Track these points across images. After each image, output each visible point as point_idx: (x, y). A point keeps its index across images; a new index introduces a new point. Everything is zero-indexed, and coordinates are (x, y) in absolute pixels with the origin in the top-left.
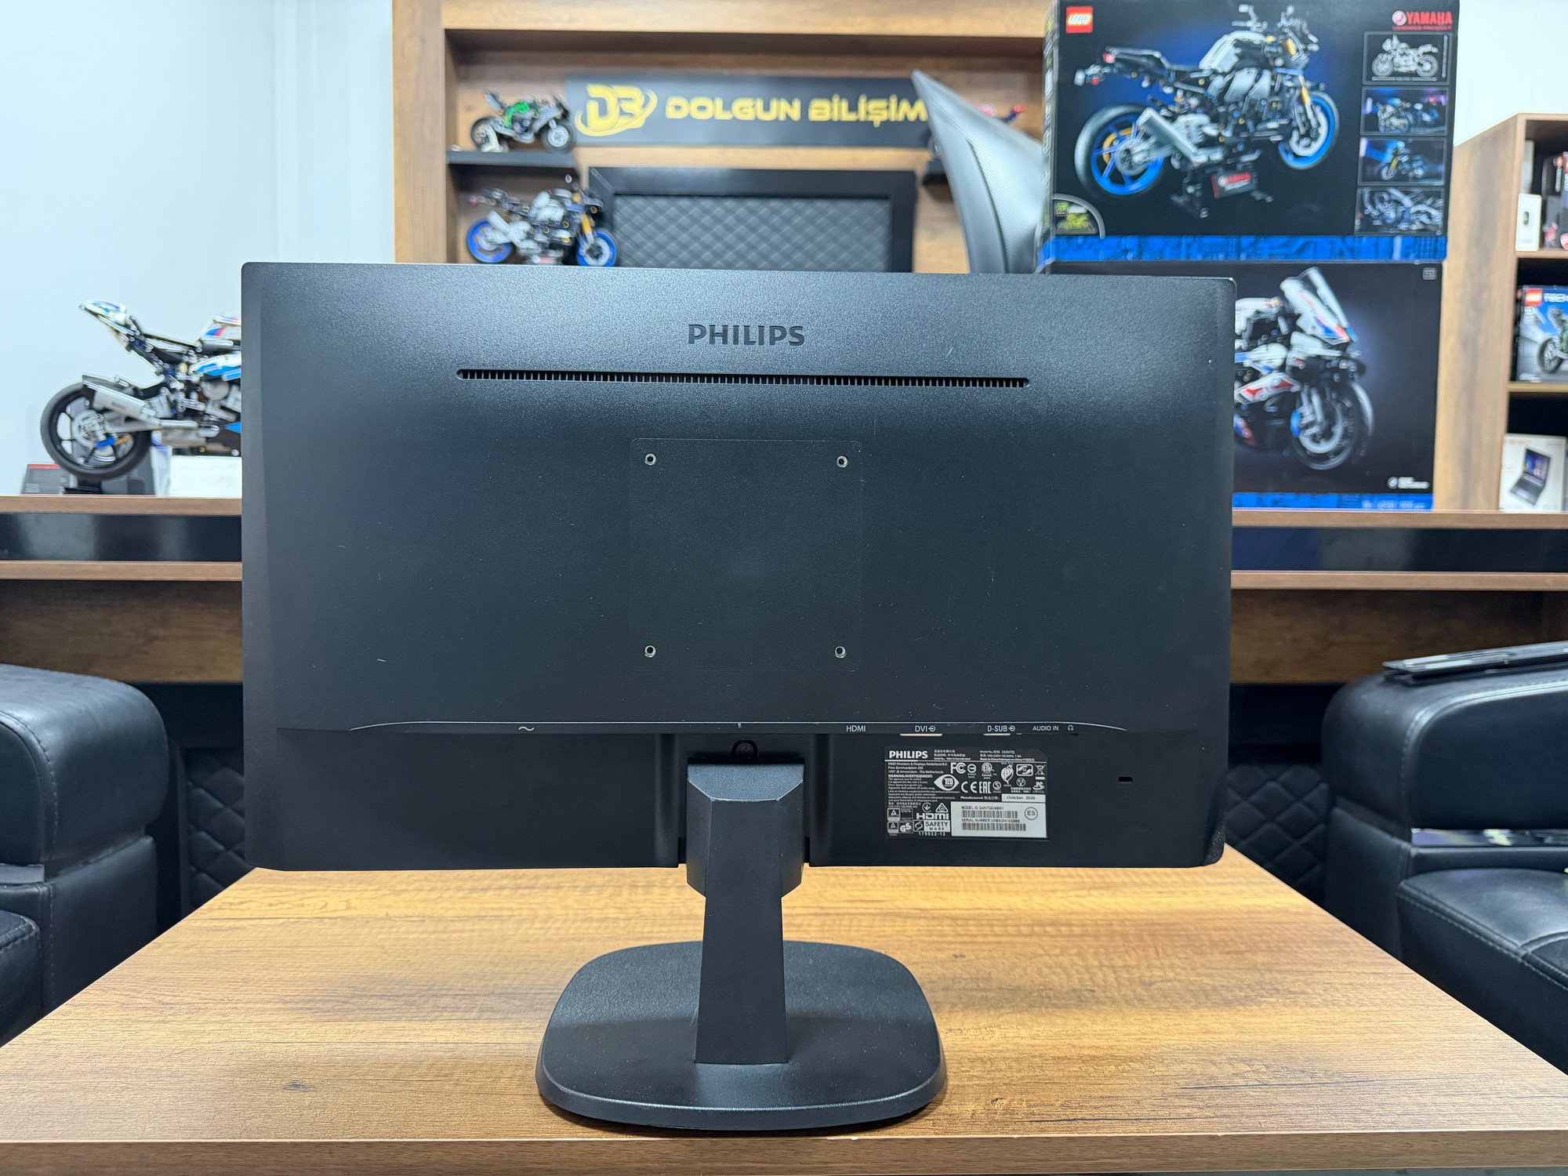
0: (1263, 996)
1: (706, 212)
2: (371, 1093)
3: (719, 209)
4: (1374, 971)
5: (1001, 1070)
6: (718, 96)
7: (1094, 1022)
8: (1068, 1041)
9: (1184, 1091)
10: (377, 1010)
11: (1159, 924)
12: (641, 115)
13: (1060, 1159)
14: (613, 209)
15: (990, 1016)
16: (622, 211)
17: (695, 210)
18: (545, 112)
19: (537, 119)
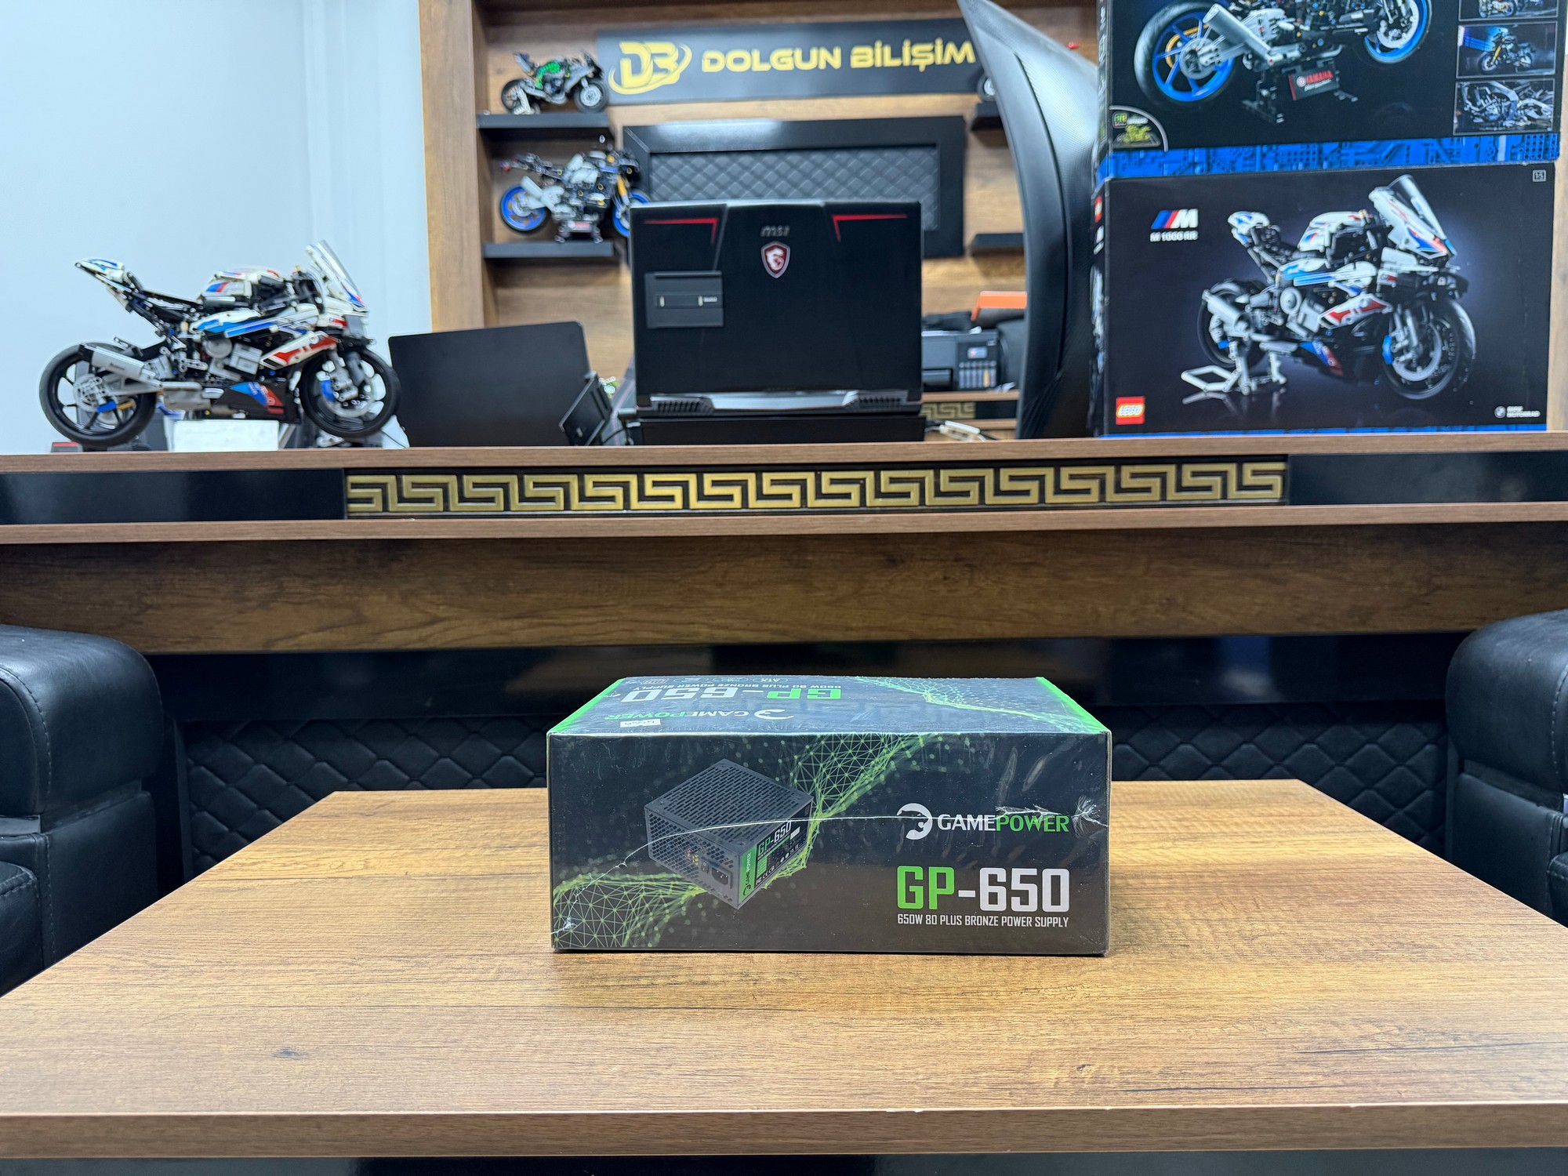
0: (1384, 951)
1: (745, 168)
2: (369, 1061)
3: (758, 164)
4: (1511, 922)
5: (1086, 1033)
6: (755, 48)
7: (1190, 980)
8: (1162, 1001)
9: (1304, 1056)
10: (385, 971)
11: (1255, 875)
12: (676, 70)
13: (1162, 1135)
14: (650, 170)
16: (658, 172)
17: (734, 167)
18: (576, 70)
19: (569, 78)
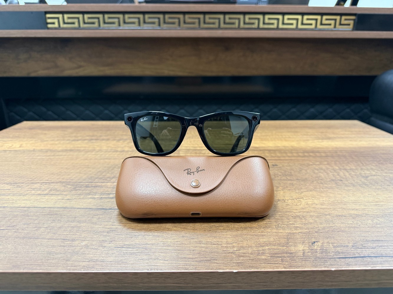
7: (349, 196)
8: (340, 206)
15: (296, 193)
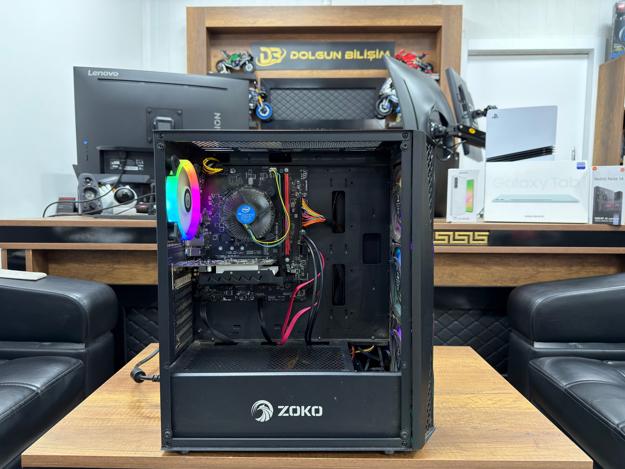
1: (305, 95)
3: (310, 94)
6: (310, 50)
12: (280, 58)
14: (270, 95)
16: (273, 95)
17: (301, 95)
18: (244, 58)
19: (241, 61)
